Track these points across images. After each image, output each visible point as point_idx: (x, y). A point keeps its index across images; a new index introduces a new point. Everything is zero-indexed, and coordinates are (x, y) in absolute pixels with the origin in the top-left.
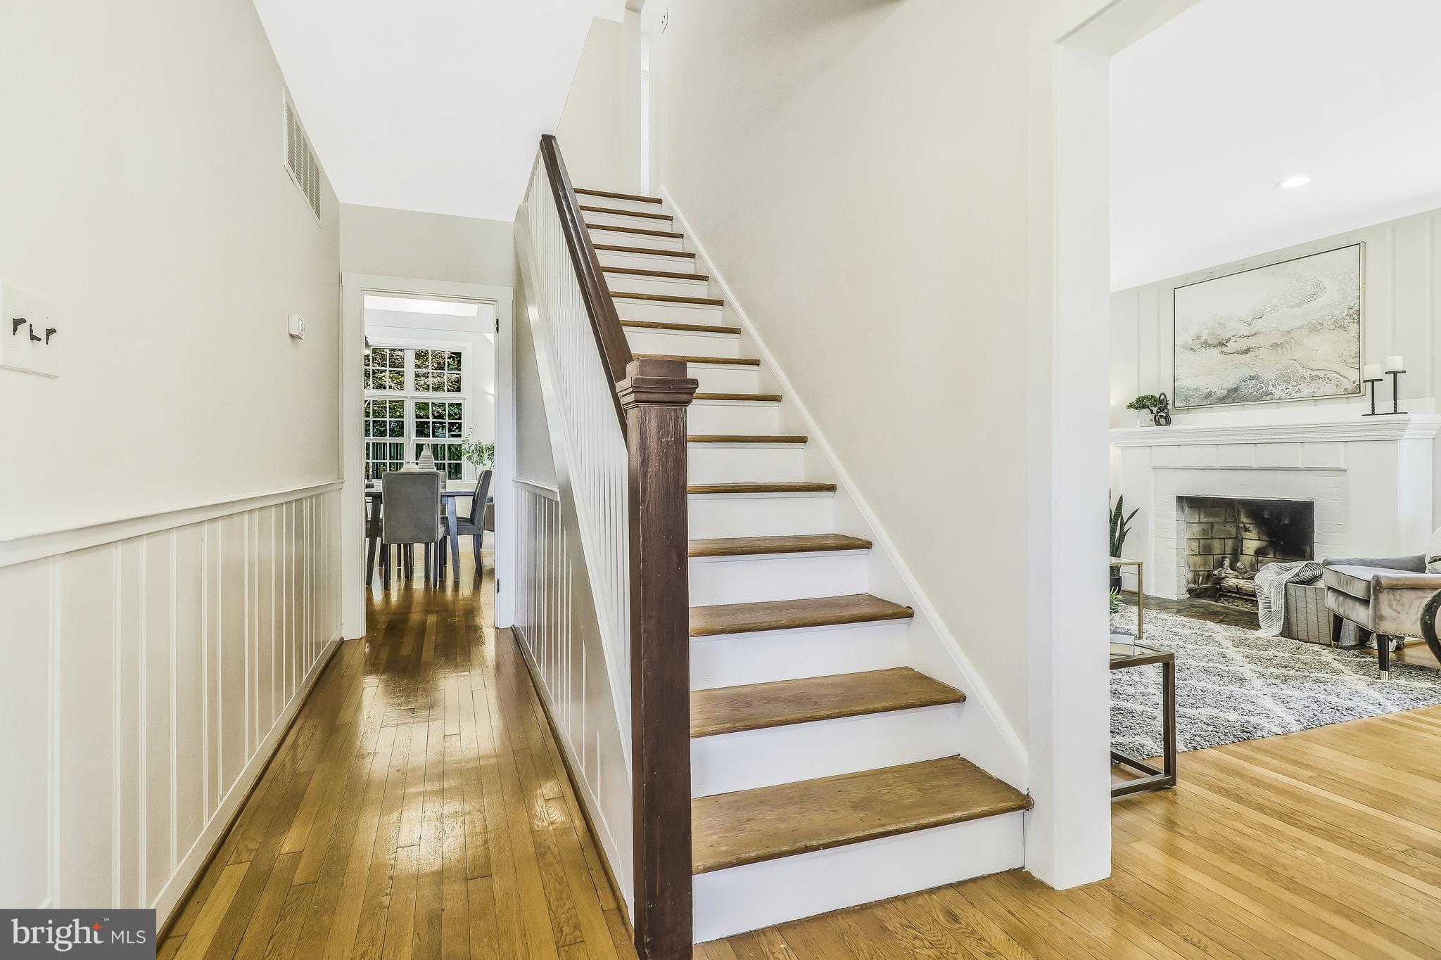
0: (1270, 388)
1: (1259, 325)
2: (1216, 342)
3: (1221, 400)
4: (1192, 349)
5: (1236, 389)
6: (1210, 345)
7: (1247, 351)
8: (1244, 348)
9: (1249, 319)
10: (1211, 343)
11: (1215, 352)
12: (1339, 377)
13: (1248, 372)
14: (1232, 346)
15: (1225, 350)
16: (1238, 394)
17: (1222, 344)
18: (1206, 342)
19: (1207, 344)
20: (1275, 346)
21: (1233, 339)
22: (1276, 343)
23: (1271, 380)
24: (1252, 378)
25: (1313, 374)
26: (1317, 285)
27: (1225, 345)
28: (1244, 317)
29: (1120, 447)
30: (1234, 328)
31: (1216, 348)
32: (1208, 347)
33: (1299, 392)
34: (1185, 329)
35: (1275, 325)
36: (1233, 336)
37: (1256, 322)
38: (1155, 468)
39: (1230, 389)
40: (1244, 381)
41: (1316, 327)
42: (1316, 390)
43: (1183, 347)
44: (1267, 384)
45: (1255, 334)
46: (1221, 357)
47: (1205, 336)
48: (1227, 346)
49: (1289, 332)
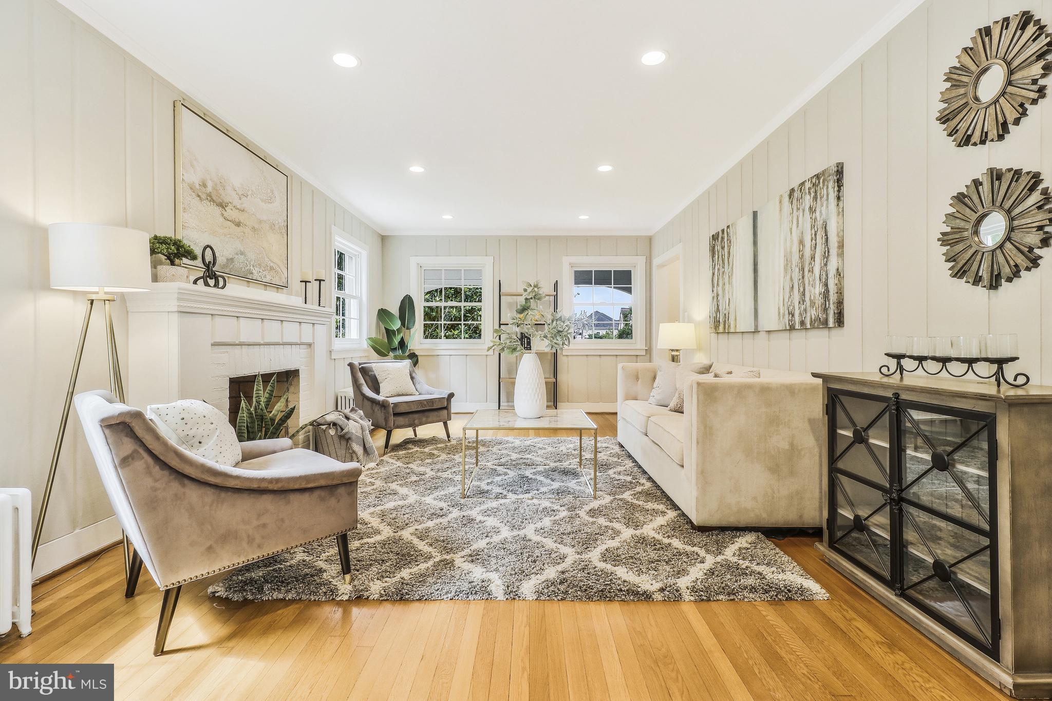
0: (252, 267)
1: (245, 203)
2: (219, 200)
4: (199, 196)
5: (232, 260)
6: (214, 201)
7: (238, 224)
8: (237, 220)
9: (240, 193)
10: (214, 199)
11: (218, 210)
13: (239, 246)
14: (230, 213)
15: (226, 214)
16: (233, 266)
17: (222, 205)
18: (209, 195)
19: (210, 198)
20: (254, 229)
21: (230, 206)
23: (252, 259)
24: (242, 253)
25: (272, 264)
26: (272, 191)
27: (225, 209)
28: (237, 189)
29: (180, 312)
30: (229, 196)
31: (218, 208)
32: (212, 203)
33: (265, 277)
34: (192, 166)
35: (254, 210)
36: (230, 203)
37: (244, 199)
38: (214, 345)
39: (227, 260)
40: (237, 254)
41: (272, 226)
42: (272, 278)
43: (191, 188)
44: (250, 263)
45: (243, 211)
46: (222, 219)
47: (209, 189)
48: (226, 211)
49: (260, 222)
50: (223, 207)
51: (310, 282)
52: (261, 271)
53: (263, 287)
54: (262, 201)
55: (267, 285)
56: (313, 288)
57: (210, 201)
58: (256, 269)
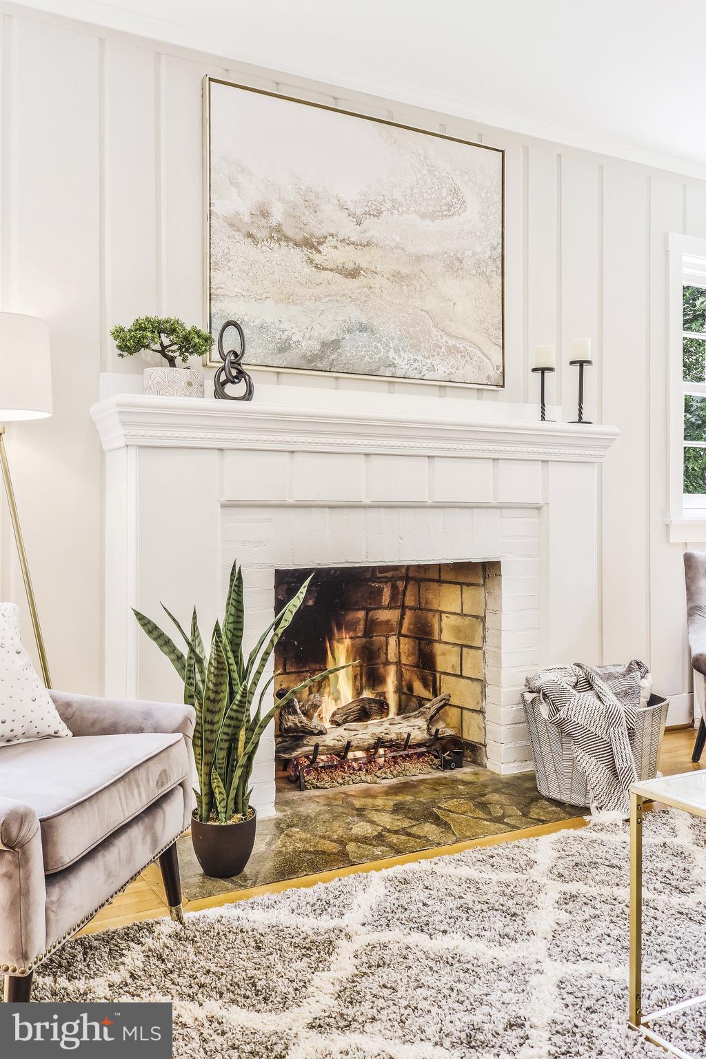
0: (391, 354)
1: (374, 229)
2: (299, 238)
3: (310, 361)
4: (250, 235)
5: (336, 344)
6: (287, 239)
7: (354, 274)
8: (350, 266)
9: (359, 211)
10: (289, 233)
11: (297, 256)
12: (481, 356)
13: (355, 314)
14: (329, 254)
15: (318, 258)
16: (340, 355)
17: (310, 244)
18: (278, 229)
19: (278, 235)
20: (398, 277)
21: (331, 241)
22: (399, 273)
23: (392, 339)
24: (363, 328)
25: (451, 342)
26: (455, 192)
27: (316, 249)
28: (350, 205)
29: (140, 447)
30: (330, 220)
31: (298, 250)
32: (283, 243)
33: (432, 368)
34: (234, 183)
35: (398, 239)
36: (331, 235)
37: (369, 222)
38: (228, 505)
39: (323, 344)
40: (349, 331)
41: (454, 264)
42: (453, 371)
43: (231, 225)
44: (386, 345)
45: (368, 244)
46: (308, 270)
47: (277, 216)
48: (320, 252)
49: (419, 259)
50: (312, 247)
51: (551, 369)
52: (420, 358)
53: (437, 390)
54: (423, 216)
55: (444, 386)
56: (563, 382)
57: (279, 240)
58: (403, 355)
